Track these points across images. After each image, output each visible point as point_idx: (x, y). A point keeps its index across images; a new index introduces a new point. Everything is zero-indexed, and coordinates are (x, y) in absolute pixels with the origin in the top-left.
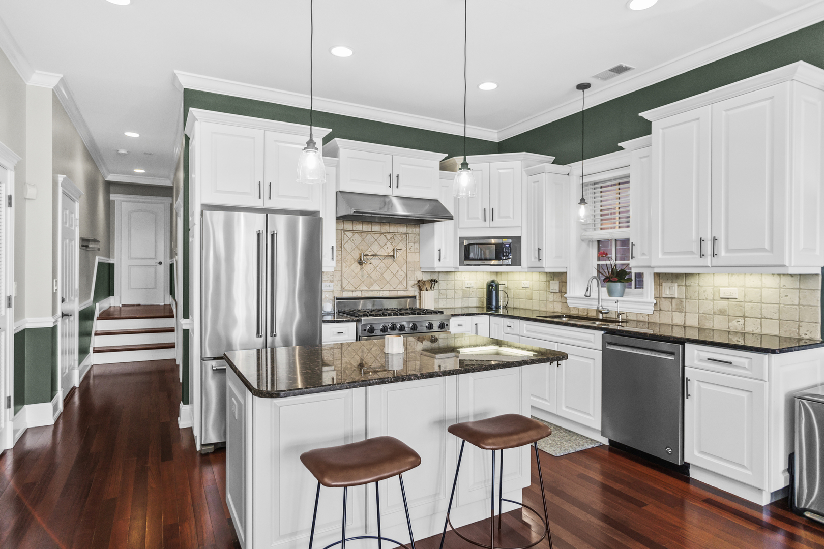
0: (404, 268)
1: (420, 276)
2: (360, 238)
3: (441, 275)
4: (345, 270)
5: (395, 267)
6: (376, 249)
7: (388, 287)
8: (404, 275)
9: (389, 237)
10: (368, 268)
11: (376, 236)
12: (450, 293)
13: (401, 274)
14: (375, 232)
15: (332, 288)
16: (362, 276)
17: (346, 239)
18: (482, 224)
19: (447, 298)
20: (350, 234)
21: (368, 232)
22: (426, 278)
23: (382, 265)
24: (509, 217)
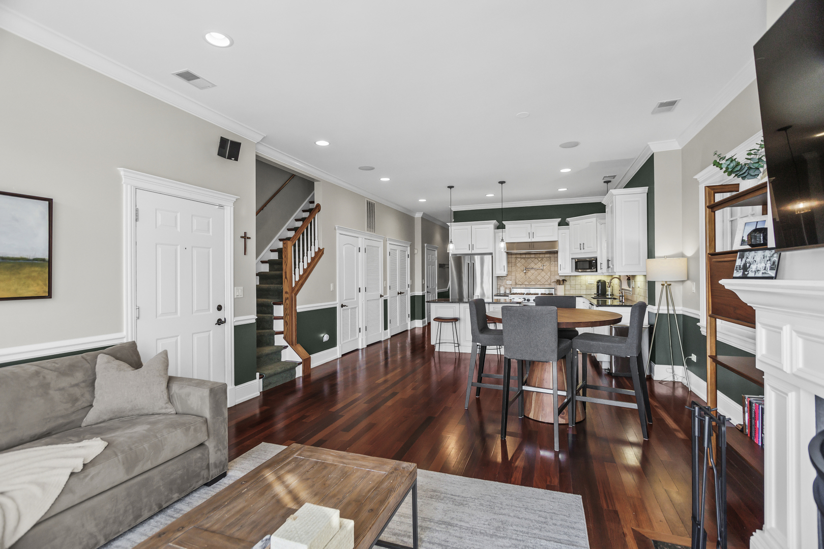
0: (549, 274)
1: (558, 278)
2: (524, 261)
3: (571, 277)
4: (517, 275)
5: (543, 274)
6: (532, 265)
7: (539, 283)
8: (548, 277)
9: (539, 259)
10: (529, 274)
11: (533, 259)
12: (578, 287)
13: (547, 277)
14: (532, 258)
15: (511, 283)
16: (526, 278)
17: (517, 261)
18: (580, 251)
19: (575, 289)
20: (519, 259)
21: (528, 258)
22: (561, 279)
23: (536, 273)
24: (591, 247)
